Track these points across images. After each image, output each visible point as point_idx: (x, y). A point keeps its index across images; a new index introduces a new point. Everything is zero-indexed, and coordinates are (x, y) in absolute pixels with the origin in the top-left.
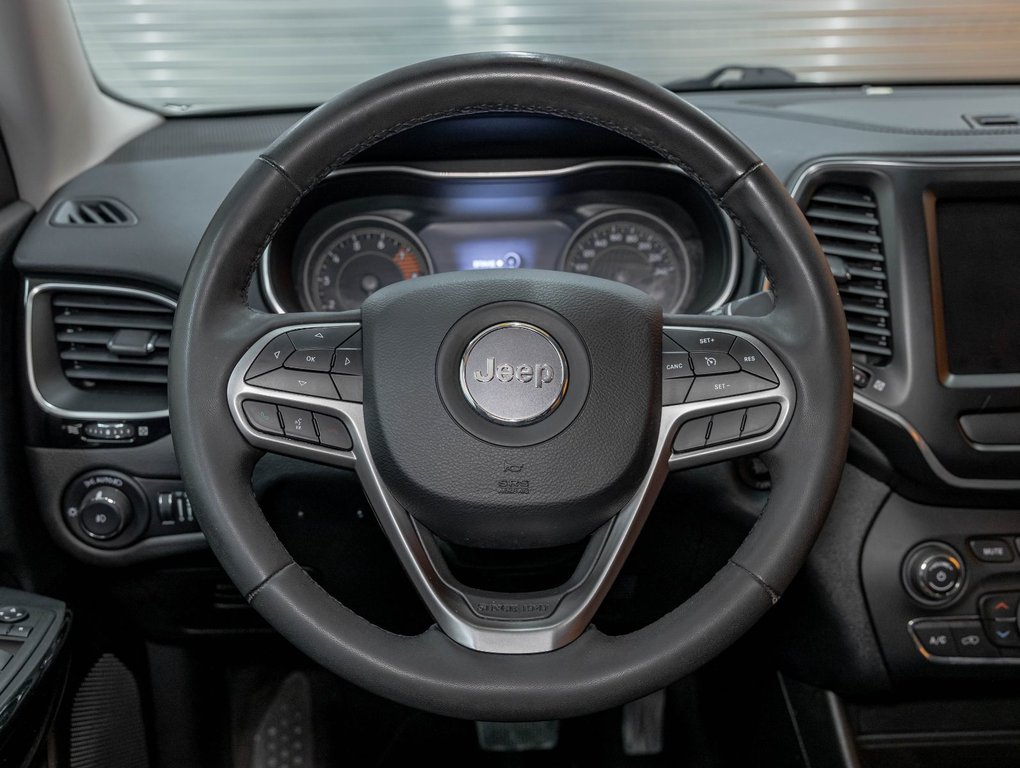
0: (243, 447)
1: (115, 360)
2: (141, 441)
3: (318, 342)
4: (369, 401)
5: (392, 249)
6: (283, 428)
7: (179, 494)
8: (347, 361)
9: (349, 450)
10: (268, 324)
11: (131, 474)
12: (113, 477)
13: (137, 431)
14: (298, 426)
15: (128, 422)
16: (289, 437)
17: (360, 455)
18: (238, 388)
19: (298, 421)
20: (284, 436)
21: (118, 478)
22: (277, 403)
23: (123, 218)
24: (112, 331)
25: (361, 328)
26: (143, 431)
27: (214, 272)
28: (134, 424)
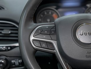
0: (33, 50)
1: (3, 35)
2: (9, 50)
3: (47, 29)
4: (58, 40)
5: (52, 14)
6: (41, 46)
7: (16, 60)
8: (53, 32)
9: (54, 50)
10: (37, 25)
11: (7, 56)
12: (3, 57)
13: (7, 48)
14: (44, 45)
15: (6, 47)
16: (42, 48)
17: (56, 51)
18: (32, 38)
19: (44, 44)
20: (41, 47)
21: (4, 57)
22: (40, 41)
23: (3, 8)
24: (2, 30)
25: (55, 26)
26: (9, 48)
27: (26, 15)
28: (7, 47)
